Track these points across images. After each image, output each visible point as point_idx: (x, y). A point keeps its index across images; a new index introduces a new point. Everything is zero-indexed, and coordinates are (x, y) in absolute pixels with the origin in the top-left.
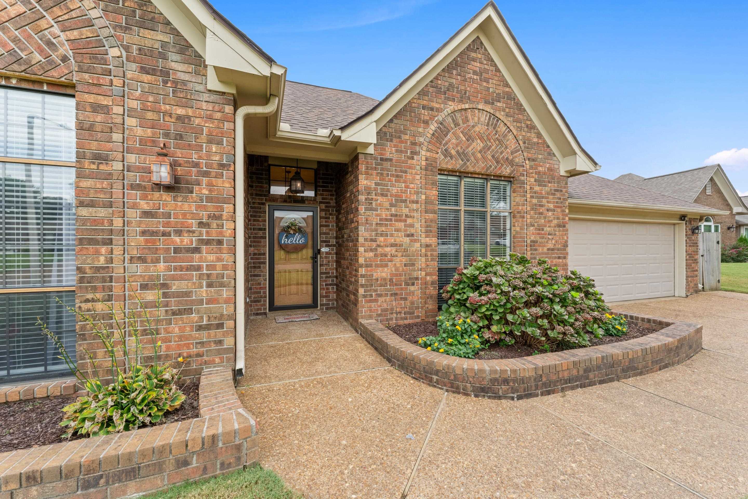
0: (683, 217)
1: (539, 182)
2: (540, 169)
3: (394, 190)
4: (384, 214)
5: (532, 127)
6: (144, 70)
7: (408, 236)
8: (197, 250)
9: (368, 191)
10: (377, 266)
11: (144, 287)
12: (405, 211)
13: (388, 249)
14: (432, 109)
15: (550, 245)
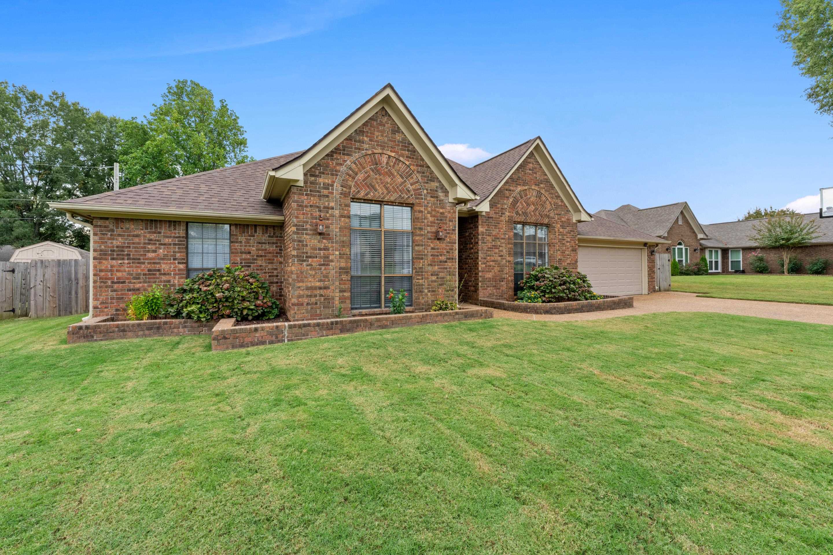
0: (645, 244)
1: (563, 227)
2: (563, 219)
3: (494, 233)
4: (490, 245)
5: (558, 197)
6: (432, 197)
7: (500, 256)
8: (446, 262)
10: (487, 271)
12: (499, 243)
13: (491, 263)
14: (510, 190)
15: (568, 261)
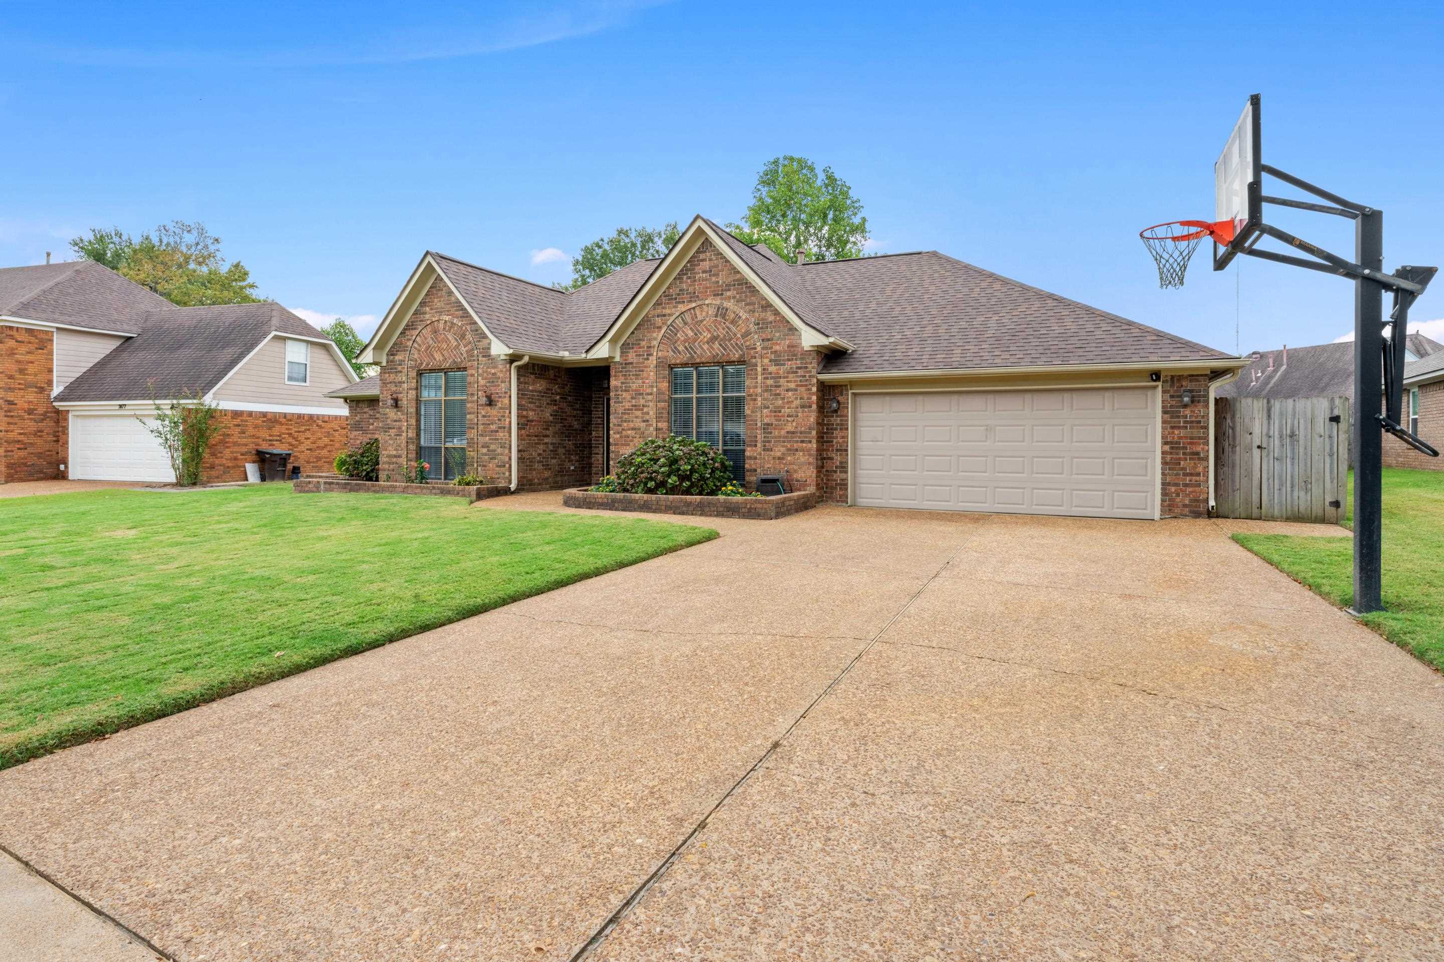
0: (1156, 375)
1: (776, 362)
2: (777, 348)
3: (634, 386)
4: (627, 405)
5: (768, 306)
7: (644, 421)
9: (616, 387)
10: (622, 445)
11: (483, 447)
12: (642, 402)
13: (629, 432)
14: (664, 315)
